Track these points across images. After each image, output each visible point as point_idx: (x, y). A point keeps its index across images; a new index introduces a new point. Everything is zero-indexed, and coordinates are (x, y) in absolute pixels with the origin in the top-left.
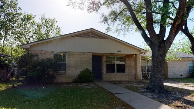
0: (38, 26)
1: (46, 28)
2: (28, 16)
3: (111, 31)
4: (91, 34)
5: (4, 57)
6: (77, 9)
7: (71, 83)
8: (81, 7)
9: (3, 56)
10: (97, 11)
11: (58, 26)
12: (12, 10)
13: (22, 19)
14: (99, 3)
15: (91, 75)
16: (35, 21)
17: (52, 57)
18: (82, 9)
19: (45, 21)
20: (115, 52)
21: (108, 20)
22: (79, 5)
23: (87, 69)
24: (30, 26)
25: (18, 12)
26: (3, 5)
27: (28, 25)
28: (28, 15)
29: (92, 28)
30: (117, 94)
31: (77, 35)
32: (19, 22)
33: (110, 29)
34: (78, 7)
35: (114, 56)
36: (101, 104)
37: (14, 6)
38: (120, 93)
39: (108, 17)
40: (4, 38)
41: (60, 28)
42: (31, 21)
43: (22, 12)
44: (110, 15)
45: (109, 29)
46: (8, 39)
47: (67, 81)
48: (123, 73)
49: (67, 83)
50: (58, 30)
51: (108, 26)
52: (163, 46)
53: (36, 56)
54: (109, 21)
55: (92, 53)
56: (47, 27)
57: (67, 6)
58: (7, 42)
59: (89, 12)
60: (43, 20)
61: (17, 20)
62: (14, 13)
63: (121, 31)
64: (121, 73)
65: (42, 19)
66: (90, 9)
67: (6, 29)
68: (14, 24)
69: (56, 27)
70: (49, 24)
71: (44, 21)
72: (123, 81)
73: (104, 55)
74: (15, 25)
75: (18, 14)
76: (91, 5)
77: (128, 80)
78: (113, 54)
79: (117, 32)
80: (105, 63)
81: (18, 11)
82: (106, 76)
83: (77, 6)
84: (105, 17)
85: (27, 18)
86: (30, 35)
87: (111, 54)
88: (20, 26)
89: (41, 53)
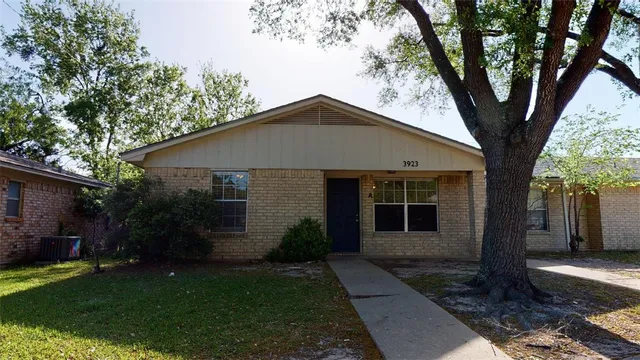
0: (194, 99)
1: (215, 101)
2: (166, 70)
3: (396, 101)
4: (321, 112)
5: (90, 188)
6: (285, 39)
7: (260, 262)
8: (298, 34)
9: (87, 187)
10: (348, 40)
11: (249, 96)
12: (125, 59)
13: (150, 81)
14: (351, 16)
15: (317, 240)
16: (188, 84)
17: (206, 185)
18: (300, 38)
19: (214, 83)
20: (398, 166)
21: (387, 65)
22: (289, 27)
23: (308, 221)
24: (174, 101)
25: (140, 63)
26: (104, 45)
27: (169, 97)
28: (166, 68)
29: (320, 96)
30: (359, 297)
31: (277, 118)
32: (144, 90)
33: (395, 95)
34: (288, 34)
35: (399, 179)
36: (288, 324)
37: (127, 47)
38: (369, 297)
39: (385, 56)
40: (108, 135)
41: (257, 101)
42: (175, 85)
43: (150, 60)
44: (391, 49)
45: (389, 95)
46: (119, 138)
47: (250, 256)
48: (430, 233)
49: (250, 263)
50: (250, 107)
51: (386, 86)
52: (519, 139)
53: (160, 182)
54: (391, 68)
55: (326, 172)
56: (219, 98)
57: (254, 32)
58: (116, 148)
59: (323, 47)
60: (207, 80)
61: (139, 83)
62: (132, 66)
63: (431, 98)
64: (422, 233)
65: (207, 77)
66: (328, 37)
67: (112, 112)
68: (131, 95)
69: (243, 96)
70: (224, 88)
71: (211, 82)
72: (424, 260)
73: (366, 175)
74: (134, 99)
75: (142, 66)
76: (329, 25)
77: (447, 254)
78: (394, 172)
79: (420, 102)
80: (371, 200)
81: (140, 58)
82: (374, 240)
83: (287, 31)
84: (376, 57)
85: (165, 78)
86: (173, 125)
87: (389, 172)
88: (146, 99)
89: (175, 176)
